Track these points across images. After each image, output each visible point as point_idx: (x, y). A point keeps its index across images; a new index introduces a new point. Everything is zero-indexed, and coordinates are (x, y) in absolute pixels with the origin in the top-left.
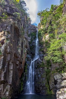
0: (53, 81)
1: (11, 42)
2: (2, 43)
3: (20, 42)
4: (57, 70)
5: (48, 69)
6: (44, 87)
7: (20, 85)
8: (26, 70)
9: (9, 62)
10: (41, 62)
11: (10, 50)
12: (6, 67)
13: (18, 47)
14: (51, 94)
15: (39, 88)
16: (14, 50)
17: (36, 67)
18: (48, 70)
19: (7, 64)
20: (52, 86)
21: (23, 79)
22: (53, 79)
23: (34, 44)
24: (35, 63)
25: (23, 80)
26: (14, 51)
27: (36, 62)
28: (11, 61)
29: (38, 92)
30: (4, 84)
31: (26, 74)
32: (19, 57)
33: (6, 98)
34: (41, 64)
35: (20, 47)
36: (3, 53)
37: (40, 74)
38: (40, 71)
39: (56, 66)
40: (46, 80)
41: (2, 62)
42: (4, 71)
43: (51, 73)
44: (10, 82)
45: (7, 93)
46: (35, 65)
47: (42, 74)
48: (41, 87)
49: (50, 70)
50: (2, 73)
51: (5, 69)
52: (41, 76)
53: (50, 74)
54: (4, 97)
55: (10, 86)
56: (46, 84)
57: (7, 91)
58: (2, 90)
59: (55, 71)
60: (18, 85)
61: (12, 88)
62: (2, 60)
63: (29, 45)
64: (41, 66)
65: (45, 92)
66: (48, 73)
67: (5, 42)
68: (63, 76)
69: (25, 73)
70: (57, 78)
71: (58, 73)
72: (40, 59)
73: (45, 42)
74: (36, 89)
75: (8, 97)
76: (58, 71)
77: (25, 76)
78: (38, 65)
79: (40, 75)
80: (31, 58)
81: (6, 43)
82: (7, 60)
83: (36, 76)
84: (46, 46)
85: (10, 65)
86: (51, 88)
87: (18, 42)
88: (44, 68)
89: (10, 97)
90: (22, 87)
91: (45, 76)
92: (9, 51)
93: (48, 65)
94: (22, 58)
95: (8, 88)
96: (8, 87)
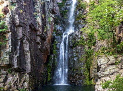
0: (96, 67)
1: (20, 7)
2: (5, 12)
3: (39, 4)
4: (103, 50)
5: (89, 48)
6: (82, 75)
7: (45, 73)
8: (54, 51)
9: (22, 39)
10: (80, 36)
11: (20, 21)
12: (18, 47)
13: (35, 13)
14: (91, 85)
15: (74, 77)
16: (28, 19)
17: (71, 45)
18: (89, 50)
19: (19, 44)
20: (93, 74)
21: (51, 64)
22: (96, 65)
23: (69, 7)
24: (69, 38)
25: (50, 66)
26: (29, 21)
27: (71, 37)
28: (26, 38)
29: (72, 82)
30: (20, 72)
31: (54, 56)
32: (38, 30)
33: (25, 90)
34: (79, 40)
35: (38, 12)
36: (9, 27)
37: (77, 56)
38: (77, 52)
39: (103, 43)
40: (86, 65)
41: (10, 41)
42: (16, 54)
43: (94, 55)
44: (28, 70)
45: (26, 84)
46: (69, 42)
47: (79, 56)
48: (77, 75)
49: (92, 50)
50: (13, 57)
51: (17, 51)
52: (78, 59)
53: (92, 56)
54: (22, 89)
55: (30, 75)
56: (85, 71)
57: (25, 81)
58: (19, 80)
59: (101, 51)
60: (42, 74)
61: (33, 77)
62: (10, 38)
63: (59, 8)
64: (79, 44)
65: (83, 82)
66: (89, 55)
67: (9, 10)
68: (109, 60)
69: (52, 56)
70: (101, 63)
71: (104, 55)
72: (79, 32)
73: (89, 4)
74: (70, 78)
75: (27, 89)
76: (105, 51)
77: (54, 60)
78: (74, 43)
79: (76, 58)
80: (62, 31)
81: (12, 11)
82: (19, 36)
83: (70, 59)
84: (90, 11)
85: (24, 45)
86: (91, 77)
87: (34, 6)
88: (83, 46)
89: (31, 89)
90: (49, 76)
91: (84, 60)
92: (18, 22)
93: (90, 42)
94: (45, 30)
95: (26, 78)
96: (26, 76)
